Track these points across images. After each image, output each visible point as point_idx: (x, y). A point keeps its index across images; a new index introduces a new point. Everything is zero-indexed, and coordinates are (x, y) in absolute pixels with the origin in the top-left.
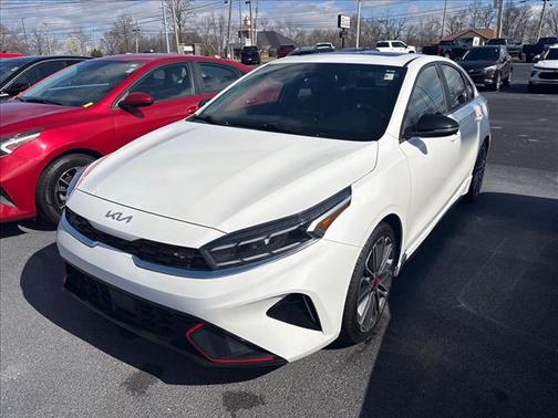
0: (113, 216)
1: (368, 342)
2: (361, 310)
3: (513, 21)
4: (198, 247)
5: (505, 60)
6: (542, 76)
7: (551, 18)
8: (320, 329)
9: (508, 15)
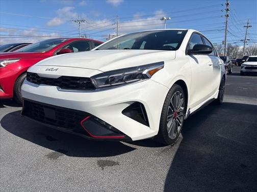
0: (49, 70)
1: (172, 146)
2: (169, 125)
3: (231, 52)
4: (89, 77)
5: (229, 62)
6: (246, 68)
7: (248, 51)
8: (149, 126)
9: (228, 49)
